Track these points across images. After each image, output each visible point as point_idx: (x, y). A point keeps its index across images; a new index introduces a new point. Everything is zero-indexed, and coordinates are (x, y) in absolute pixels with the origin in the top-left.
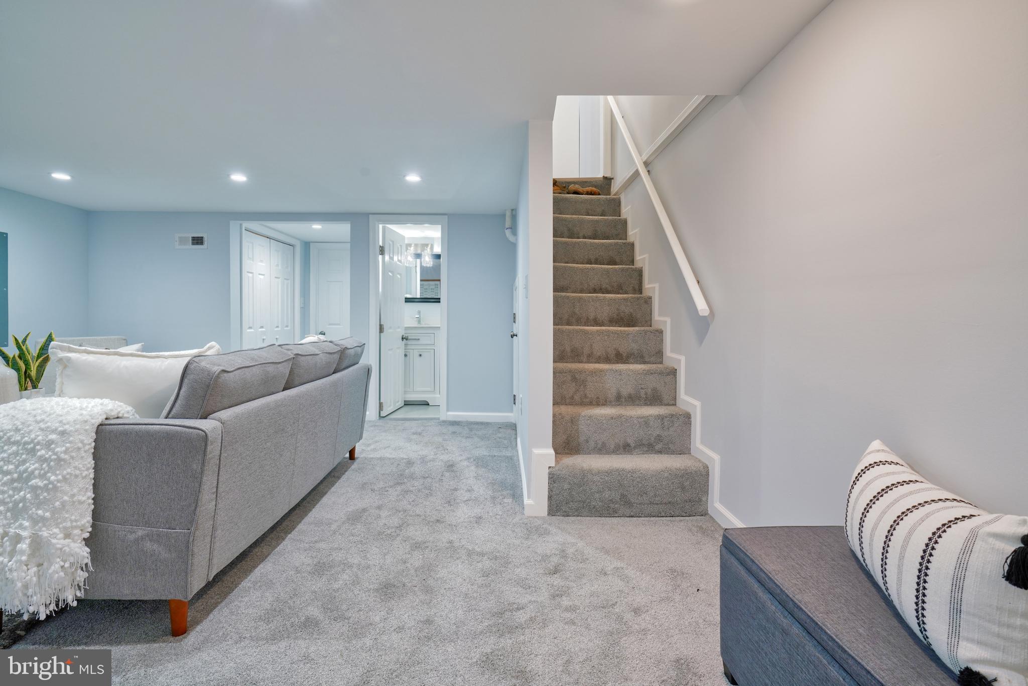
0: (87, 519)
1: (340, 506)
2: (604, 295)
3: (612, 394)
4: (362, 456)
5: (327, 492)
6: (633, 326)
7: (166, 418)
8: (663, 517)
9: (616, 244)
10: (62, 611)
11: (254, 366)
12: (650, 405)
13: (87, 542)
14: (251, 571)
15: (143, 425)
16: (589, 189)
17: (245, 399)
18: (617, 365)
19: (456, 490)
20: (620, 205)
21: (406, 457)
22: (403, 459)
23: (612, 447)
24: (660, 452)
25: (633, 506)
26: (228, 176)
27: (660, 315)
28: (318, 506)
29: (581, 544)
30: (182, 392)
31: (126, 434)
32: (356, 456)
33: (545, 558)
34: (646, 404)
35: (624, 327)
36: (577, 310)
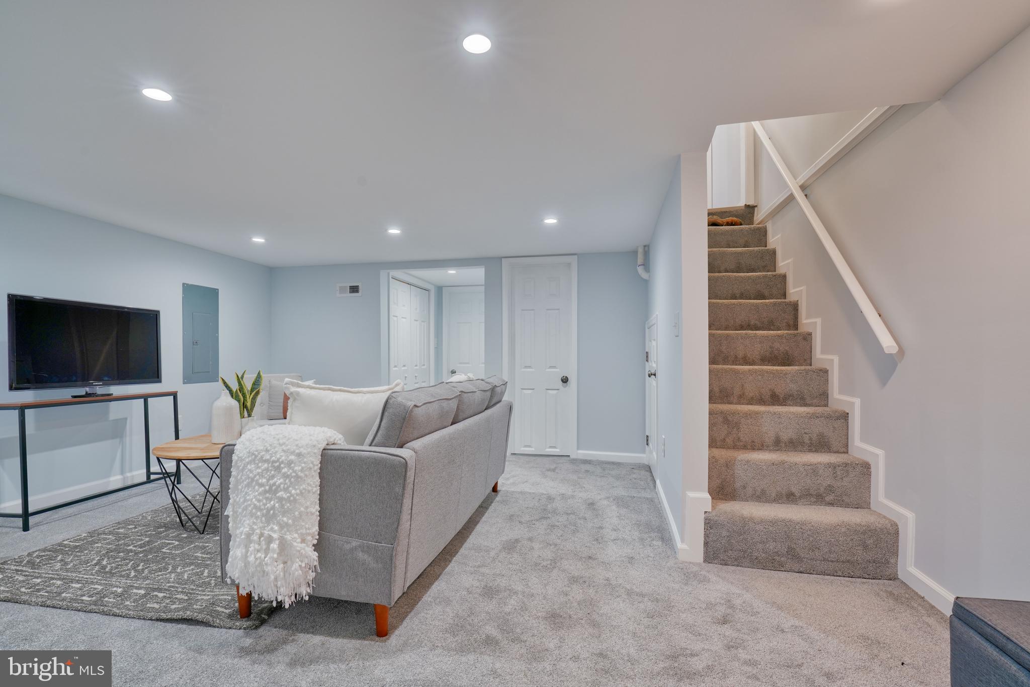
0: (316, 529)
1: (494, 535)
2: (754, 332)
3: (769, 439)
4: (503, 489)
5: (479, 521)
6: (789, 365)
7: (370, 446)
8: (840, 576)
9: (765, 277)
10: (299, 603)
11: (434, 401)
12: (815, 451)
13: (317, 547)
14: (429, 587)
15: (355, 451)
16: (730, 219)
17: (427, 431)
18: (774, 407)
19: (601, 528)
20: (766, 234)
21: (546, 493)
22: (543, 494)
23: (774, 495)
24: (831, 504)
25: (802, 561)
26: (386, 230)
27: (823, 352)
28: (473, 533)
29: (748, 596)
30: (382, 424)
31: (344, 458)
32: (498, 489)
33: (710, 606)
34: (810, 451)
35: (778, 366)
36: (724, 348)
